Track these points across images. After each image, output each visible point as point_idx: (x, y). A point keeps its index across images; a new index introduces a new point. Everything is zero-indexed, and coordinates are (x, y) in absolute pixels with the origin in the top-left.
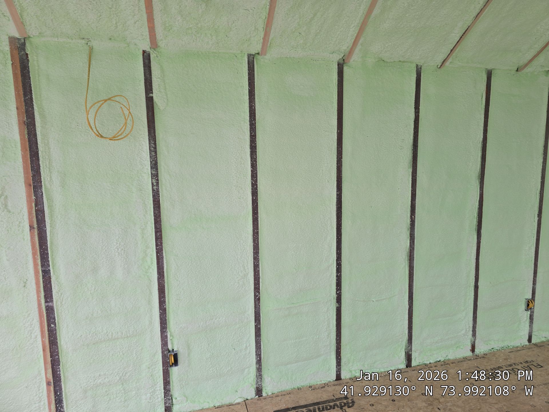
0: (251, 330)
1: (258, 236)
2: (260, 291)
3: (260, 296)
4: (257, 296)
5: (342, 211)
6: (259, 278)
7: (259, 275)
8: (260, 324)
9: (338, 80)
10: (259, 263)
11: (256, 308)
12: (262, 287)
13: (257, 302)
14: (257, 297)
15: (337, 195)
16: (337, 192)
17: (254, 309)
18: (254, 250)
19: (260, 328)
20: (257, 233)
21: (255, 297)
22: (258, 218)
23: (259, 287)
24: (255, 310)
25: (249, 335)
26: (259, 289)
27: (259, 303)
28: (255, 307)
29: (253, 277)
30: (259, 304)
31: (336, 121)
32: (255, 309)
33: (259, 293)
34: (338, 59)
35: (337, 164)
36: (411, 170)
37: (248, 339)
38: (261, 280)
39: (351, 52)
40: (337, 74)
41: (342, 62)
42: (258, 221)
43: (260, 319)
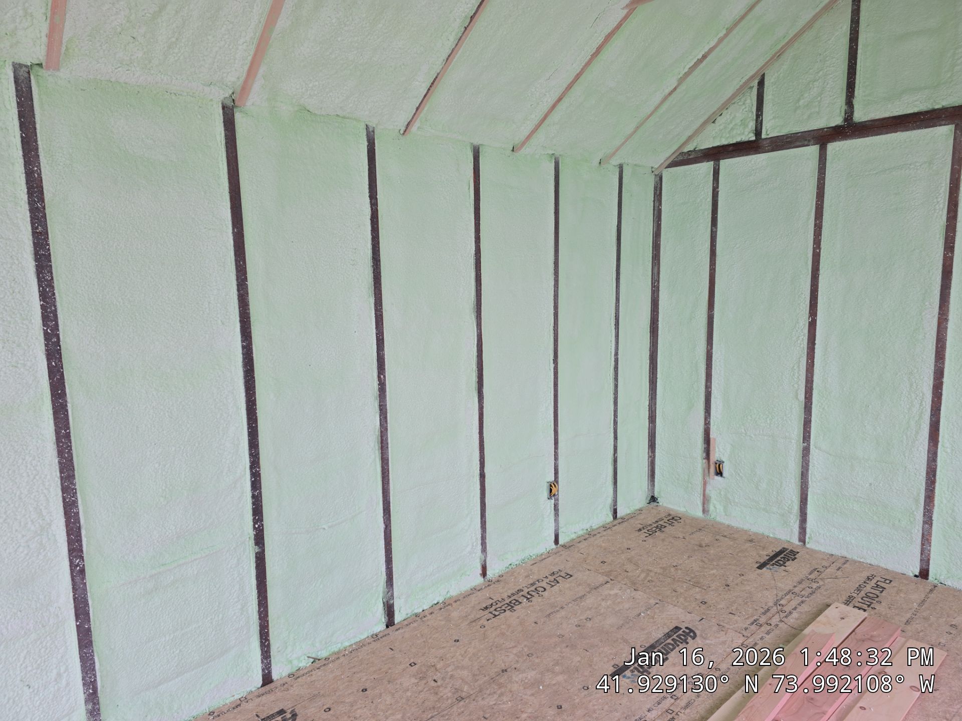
0: (67, 637)
1: (71, 443)
2: (85, 555)
3: (84, 565)
4: (78, 565)
5: (256, 376)
6: (79, 528)
7: (79, 522)
8: (89, 621)
9: (226, 135)
10: (77, 499)
11: (77, 590)
12: (87, 545)
13: (78, 579)
14: (78, 568)
15: (243, 347)
16: (243, 341)
17: (71, 594)
18: (61, 472)
19: (89, 630)
20: (68, 436)
21: (71, 569)
22: (66, 406)
23: (81, 546)
24: (74, 595)
25: (63, 648)
26: (82, 551)
27: (84, 578)
28: (73, 588)
29: (64, 528)
30: (83, 581)
31: (229, 211)
32: (73, 592)
33: (82, 558)
34: (222, 97)
35: (238, 290)
36: (372, 300)
37: (62, 657)
38: (83, 532)
39: (245, 88)
40: (222, 125)
41: (230, 104)
42: (67, 411)
43: (89, 611)
